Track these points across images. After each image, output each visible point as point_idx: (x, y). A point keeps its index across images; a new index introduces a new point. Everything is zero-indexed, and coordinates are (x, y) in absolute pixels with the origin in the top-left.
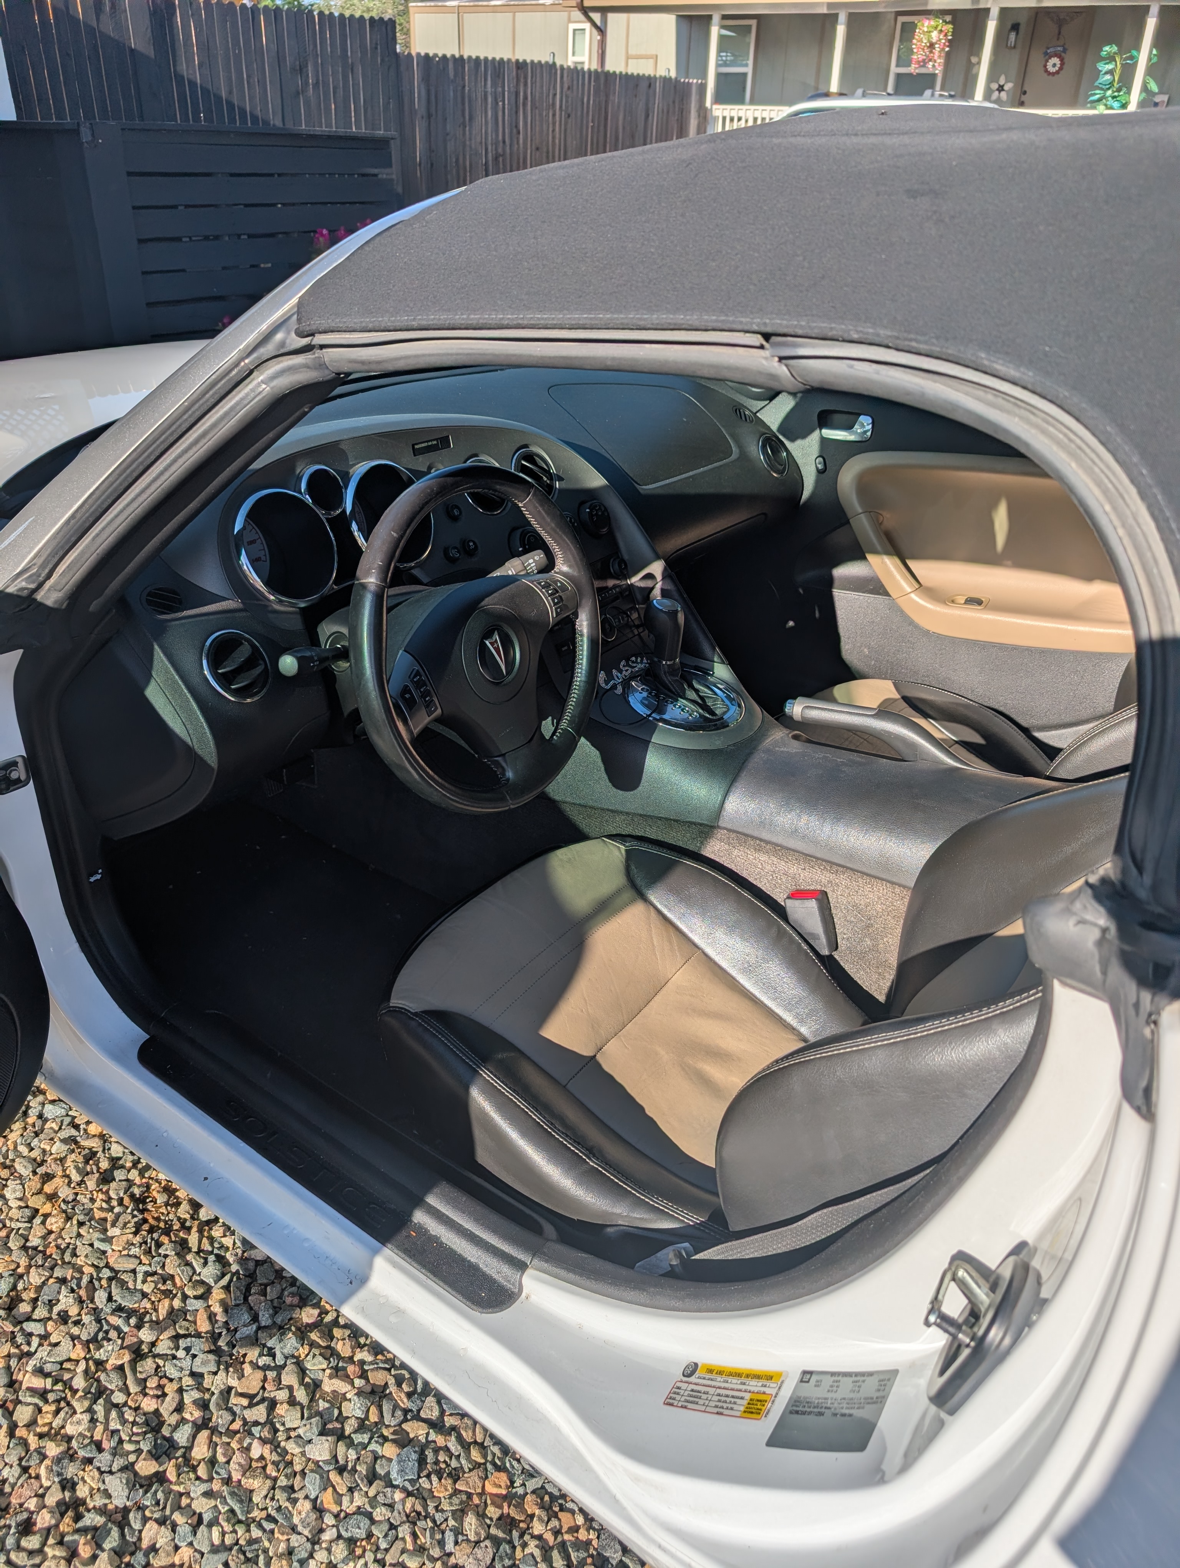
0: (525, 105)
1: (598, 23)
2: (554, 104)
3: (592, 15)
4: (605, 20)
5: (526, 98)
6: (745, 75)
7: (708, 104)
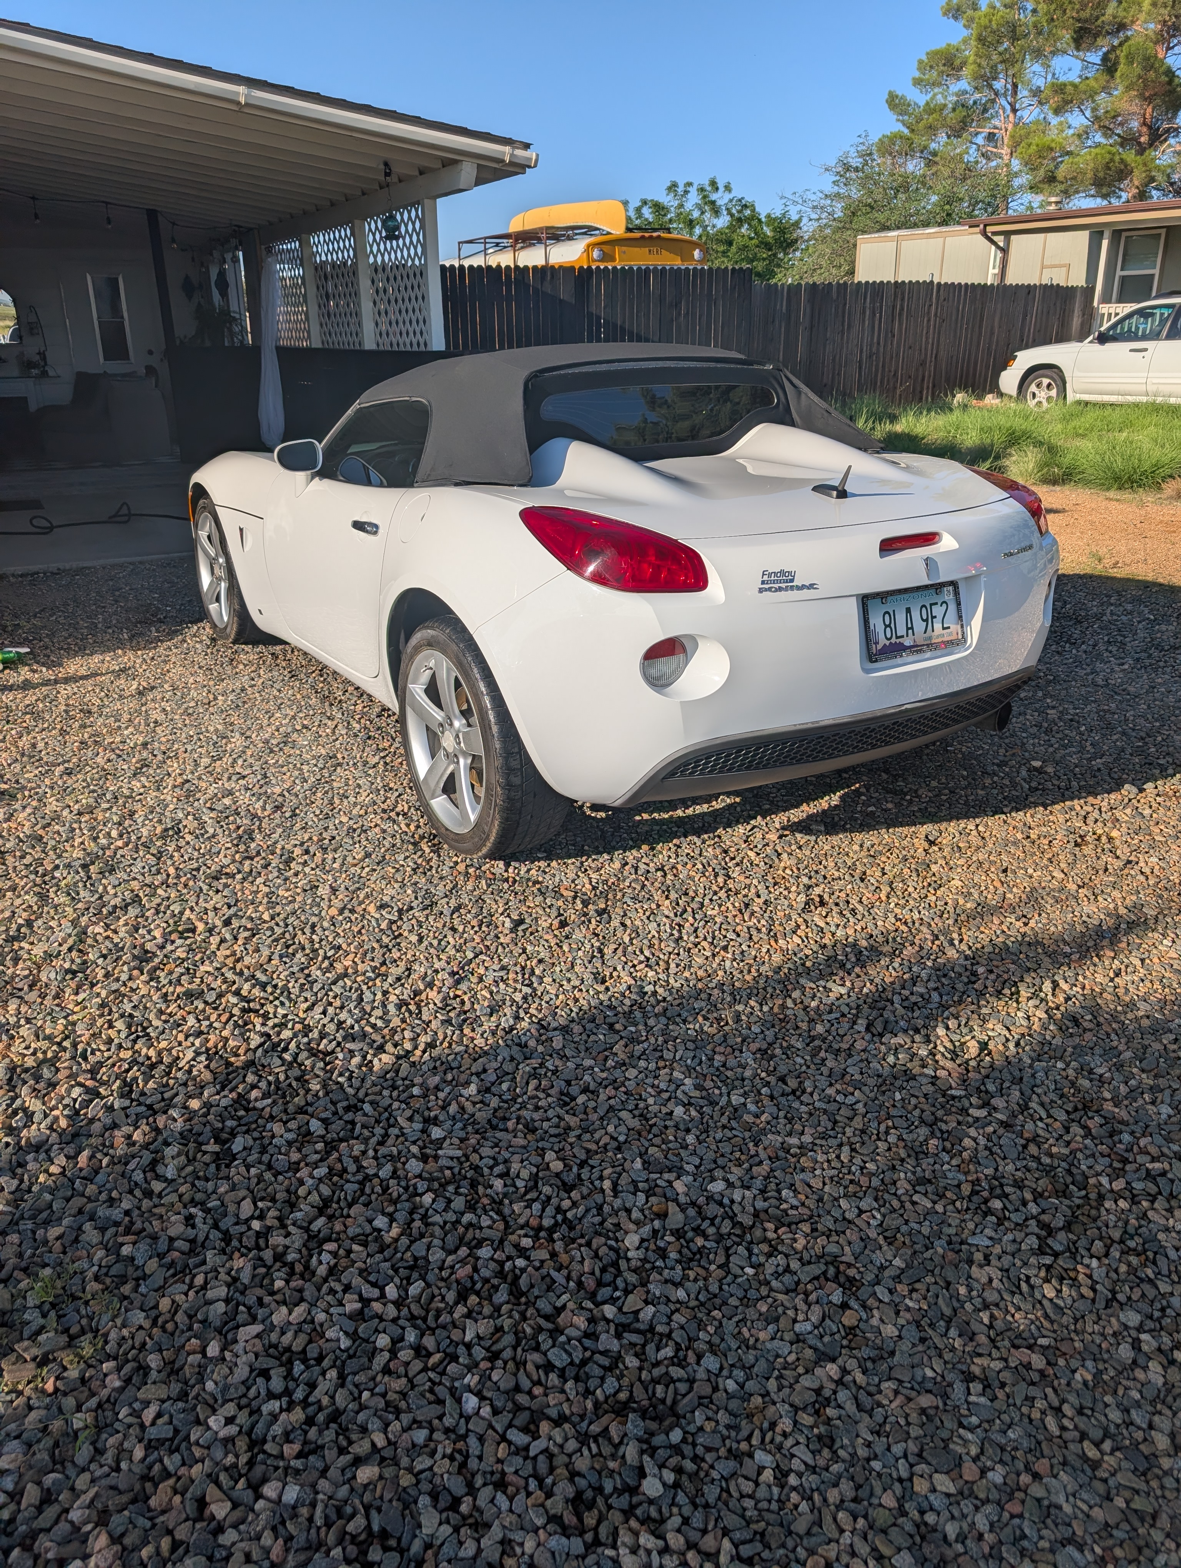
0: (900, 314)
1: (1001, 244)
2: (929, 313)
3: (995, 238)
4: (1008, 242)
5: (902, 309)
6: (1153, 275)
7: (1095, 304)
